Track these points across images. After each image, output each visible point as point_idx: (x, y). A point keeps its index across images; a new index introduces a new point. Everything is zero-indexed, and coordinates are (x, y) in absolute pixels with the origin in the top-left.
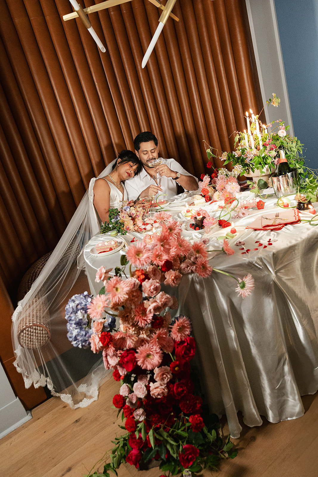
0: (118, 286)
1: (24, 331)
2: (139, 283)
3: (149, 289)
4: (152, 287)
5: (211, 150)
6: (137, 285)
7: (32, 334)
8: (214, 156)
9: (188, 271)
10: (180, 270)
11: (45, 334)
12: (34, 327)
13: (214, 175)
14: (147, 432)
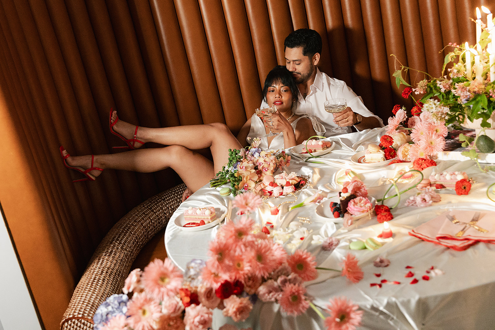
0: (146, 308)
2: (183, 307)
3: (192, 320)
4: (197, 319)
6: (179, 309)
7: (78, 329)
9: (270, 299)
10: (255, 298)
12: (83, 321)
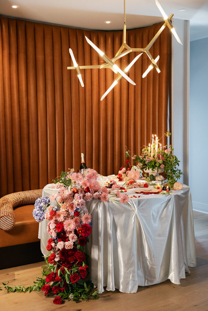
1: (3, 218)
5: (128, 152)
6: (72, 194)
7: (6, 220)
8: (129, 156)
11: (12, 222)
12: (8, 217)
13: (129, 169)
14: (57, 270)
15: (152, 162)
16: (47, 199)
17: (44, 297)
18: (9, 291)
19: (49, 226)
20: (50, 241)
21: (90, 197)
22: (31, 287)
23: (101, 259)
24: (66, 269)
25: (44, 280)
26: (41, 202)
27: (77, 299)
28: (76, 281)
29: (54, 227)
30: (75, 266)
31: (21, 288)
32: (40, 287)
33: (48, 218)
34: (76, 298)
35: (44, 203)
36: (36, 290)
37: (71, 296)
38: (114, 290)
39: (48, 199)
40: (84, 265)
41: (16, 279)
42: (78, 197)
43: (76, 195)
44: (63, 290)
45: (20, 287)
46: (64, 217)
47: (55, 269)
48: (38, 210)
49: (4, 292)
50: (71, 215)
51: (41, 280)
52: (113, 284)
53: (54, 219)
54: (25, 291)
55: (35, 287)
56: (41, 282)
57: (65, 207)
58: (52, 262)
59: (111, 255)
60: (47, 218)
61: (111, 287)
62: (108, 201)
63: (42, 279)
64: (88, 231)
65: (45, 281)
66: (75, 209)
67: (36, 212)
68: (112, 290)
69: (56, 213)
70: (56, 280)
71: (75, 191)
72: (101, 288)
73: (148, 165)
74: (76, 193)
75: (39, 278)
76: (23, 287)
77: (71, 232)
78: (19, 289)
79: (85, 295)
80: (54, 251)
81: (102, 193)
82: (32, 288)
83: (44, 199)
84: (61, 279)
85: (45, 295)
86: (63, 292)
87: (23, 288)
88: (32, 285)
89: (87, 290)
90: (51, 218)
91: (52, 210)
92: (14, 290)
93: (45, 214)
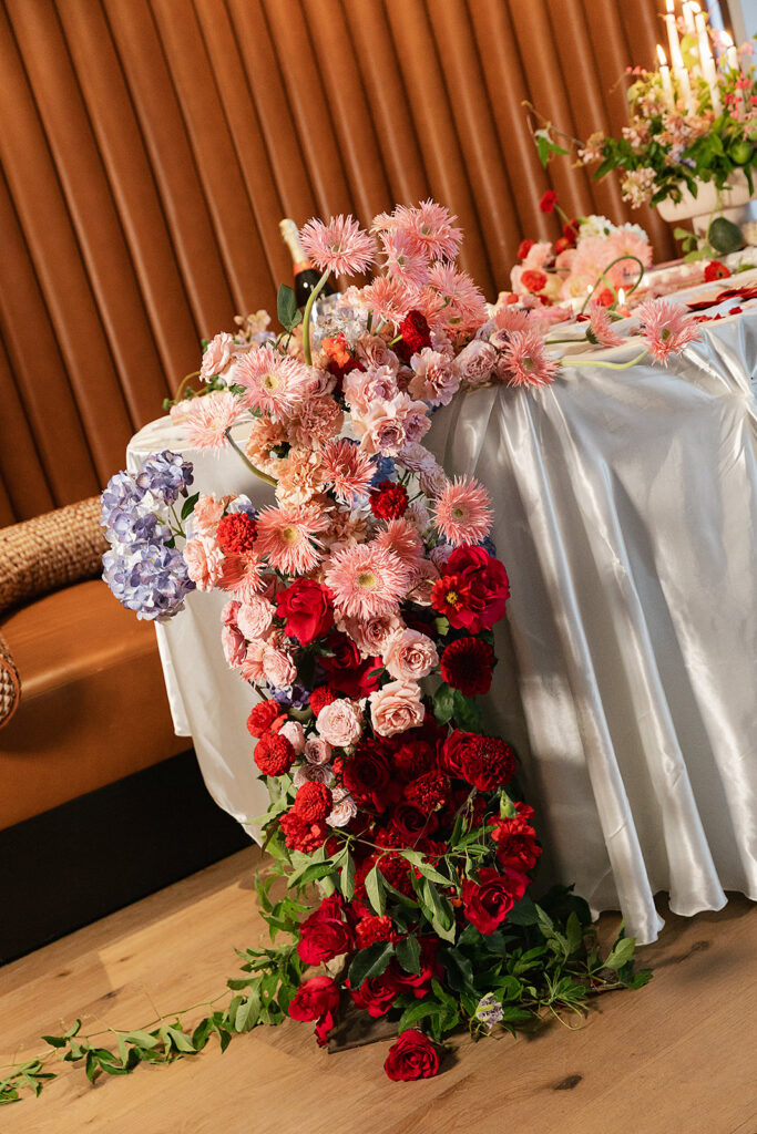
4: (373, 385)
9: (481, 373)
11: (3, 680)
13: (565, 240)
14: (359, 875)
15: (704, 145)
16: (171, 462)
17: (320, 1055)
18: (98, 1074)
19: (234, 628)
20: (263, 720)
21: (447, 375)
22: (218, 1016)
23: (600, 744)
24: (415, 858)
25: (289, 956)
26: (134, 490)
27: (526, 1015)
28: (501, 918)
29: (268, 620)
30: (464, 828)
31: (163, 1033)
32: (275, 998)
33: (216, 571)
34: (515, 1014)
35: (155, 491)
36: (252, 1025)
37: (487, 1009)
38: (723, 901)
39: (179, 462)
40: (506, 806)
41: (119, 990)
42: (371, 386)
43: (354, 380)
44: (420, 987)
45: (155, 1034)
46: (318, 535)
47: (344, 873)
48: (135, 547)
49: (69, 1089)
50: (353, 518)
51: (266, 959)
52: (706, 872)
53: (253, 569)
54: (193, 1049)
55: (242, 1012)
56: (269, 971)
57: (304, 472)
58: (313, 840)
59: (658, 707)
60: (206, 577)
61: (701, 890)
62: (560, 381)
63: (270, 954)
64: (491, 587)
65: (296, 960)
66: (374, 470)
67: (122, 563)
68: (708, 907)
69: (253, 524)
70: (366, 937)
71: (343, 359)
72: (642, 910)
73: (687, 165)
74: (348, 368)
75: (251, 953)
76: (174, 1027)
77: (380, 625)
78: (157, 1047)
79: (567, 982)
80: (311, 773)
81: (506, 339)
82: (231, 1021)
83: (152, 470)
84: (395, 927)
85: (321, 1043)
86: (431, 998)
87: (175, 1033)
88: (223, 1000)
89: (562, 945)
90: (232, 571)
91: (226, 514)
92: (125, 1059)
93: (186, 557)
